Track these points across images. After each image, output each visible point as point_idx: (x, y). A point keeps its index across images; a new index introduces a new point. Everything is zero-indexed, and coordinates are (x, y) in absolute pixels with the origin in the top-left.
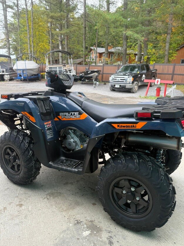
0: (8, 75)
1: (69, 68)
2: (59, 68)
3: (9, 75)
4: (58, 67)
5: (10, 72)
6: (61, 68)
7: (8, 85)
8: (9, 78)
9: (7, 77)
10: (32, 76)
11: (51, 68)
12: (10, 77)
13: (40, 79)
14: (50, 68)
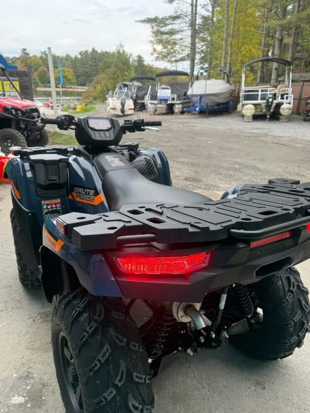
0: (179, 104)
1: (282, 91)
2: (262, 91)
3: (182, 104)
4: (260, 90)
5: (184, 99)
6: (267, 91)
7: (174, 120)
8: (180, 110)
9: (177, 108)
10: (217, 105)
11: (249, 91)
12: (183, 108)
13: (230, 111)
14: (245, 92)
